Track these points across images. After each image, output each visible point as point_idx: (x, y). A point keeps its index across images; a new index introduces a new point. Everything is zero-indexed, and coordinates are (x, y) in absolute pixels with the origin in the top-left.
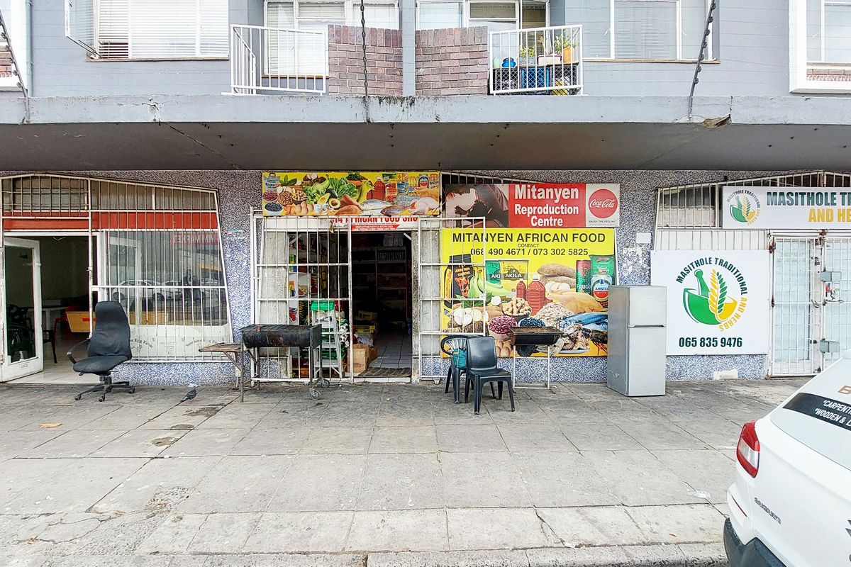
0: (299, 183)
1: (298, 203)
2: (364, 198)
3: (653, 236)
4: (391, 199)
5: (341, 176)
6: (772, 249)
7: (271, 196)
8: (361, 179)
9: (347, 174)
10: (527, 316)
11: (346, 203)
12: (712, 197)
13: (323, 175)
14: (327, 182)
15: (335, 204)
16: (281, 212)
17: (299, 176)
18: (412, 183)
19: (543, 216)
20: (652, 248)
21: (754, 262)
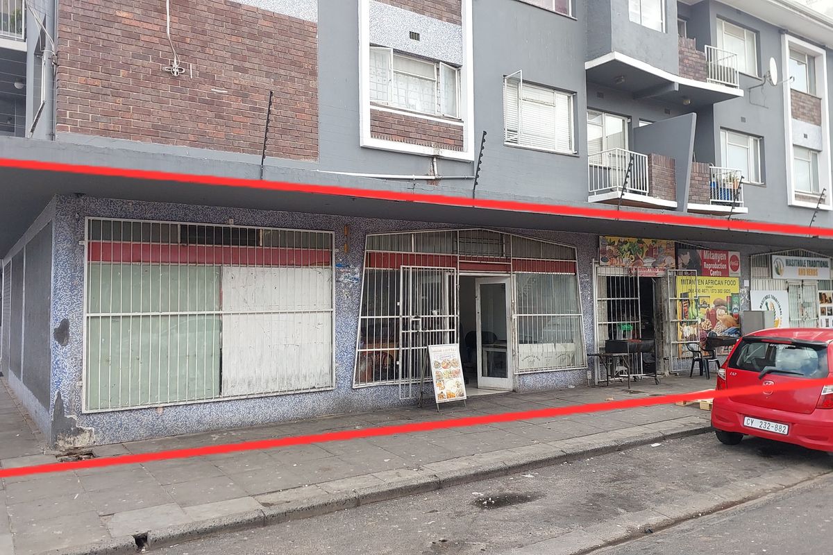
0: (616, 244)
1: (616, 257)
2: (644, 256)
3: (750, 282)
4: (656, 257)
5: (634, 240)
6: (788, 290)
7: (604, 252)
8: (643, 243)
9: (637, 240)
10: (710, 330)
11: (637, 258)
12: (767, 262)
13: (626, 239)
14: (628, 244)
15: (632, 259)
16: (608, 263)
17: (616, 239)
18: (664, 247)
19: (715, 270)
20: (750, 289)
21: (782, 296)
